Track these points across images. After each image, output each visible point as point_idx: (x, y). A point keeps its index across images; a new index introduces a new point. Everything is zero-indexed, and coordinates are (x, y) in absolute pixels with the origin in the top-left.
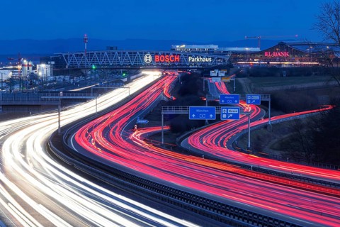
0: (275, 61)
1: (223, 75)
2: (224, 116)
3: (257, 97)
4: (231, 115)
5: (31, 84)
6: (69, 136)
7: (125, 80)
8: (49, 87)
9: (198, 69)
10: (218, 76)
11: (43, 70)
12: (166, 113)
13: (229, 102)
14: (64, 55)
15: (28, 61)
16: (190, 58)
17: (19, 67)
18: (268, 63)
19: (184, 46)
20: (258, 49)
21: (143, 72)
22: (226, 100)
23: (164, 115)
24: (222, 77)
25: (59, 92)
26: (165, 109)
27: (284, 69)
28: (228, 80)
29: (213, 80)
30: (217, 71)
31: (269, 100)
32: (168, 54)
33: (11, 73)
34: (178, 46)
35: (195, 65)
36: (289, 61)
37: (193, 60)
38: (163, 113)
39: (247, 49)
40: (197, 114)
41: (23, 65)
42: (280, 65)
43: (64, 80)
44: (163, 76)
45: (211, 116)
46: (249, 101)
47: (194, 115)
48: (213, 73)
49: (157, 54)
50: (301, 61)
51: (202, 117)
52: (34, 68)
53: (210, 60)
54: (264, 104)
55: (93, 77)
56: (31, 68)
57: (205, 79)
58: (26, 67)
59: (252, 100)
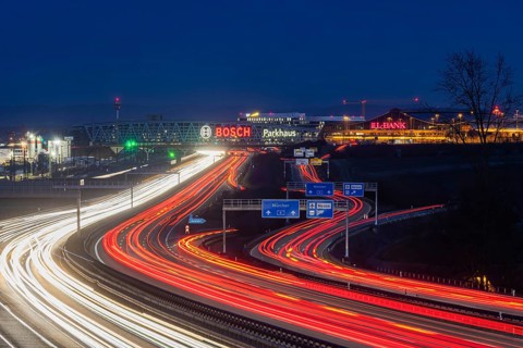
0: (385, 135)
1: (312, 154)
2: (312, 212)
3: (359, 187)
4: (322, 212)
5: (39, 169)
6: (92, 242)
7: (174, 162)
8: (65, 173)
9: (277, 146)
10: (304, 157)
11: (57, 149)
12: (229, 209)
13: (319, 193)
14: (87, 127)
15: (37, 135)
16: (265, 131)
17: (23, 144)
18: (376, 138)
19: (257, 114)
20: (362, 119)
21: (199, 152)
22: (314, 191)
23: (227, 212)
24: (310, 158)
25: (79, 180)
26: (228, 204)
27: (399, 146)
28: (319, 162)
29: (298, 162)
30: (303, 150)
31: (375, 190)
32: (235, 126)
33: (12, 153)
34: (248, 115)
35: (273, 140)
36: (406, 135)
37: (271, 134)
38: (225, 209)
39: (346, 118)
40: (274, 211)
41: (29, 142)
42: (393, 141)
43: (87, 163)
44: (227, 157)
45: (293, 212)
46: (347, 193)
47: (269, 212)
48: (298, 152)
49: (218, 126)
50: (423, 135)
51: (280, 215)
52: (45, 147)
53: (294, 133)
54: (369, 196)
55: (128, 158)
56: (39, 145)
57: (287, 161)
58: (33, 145)
59: (351, 191)
